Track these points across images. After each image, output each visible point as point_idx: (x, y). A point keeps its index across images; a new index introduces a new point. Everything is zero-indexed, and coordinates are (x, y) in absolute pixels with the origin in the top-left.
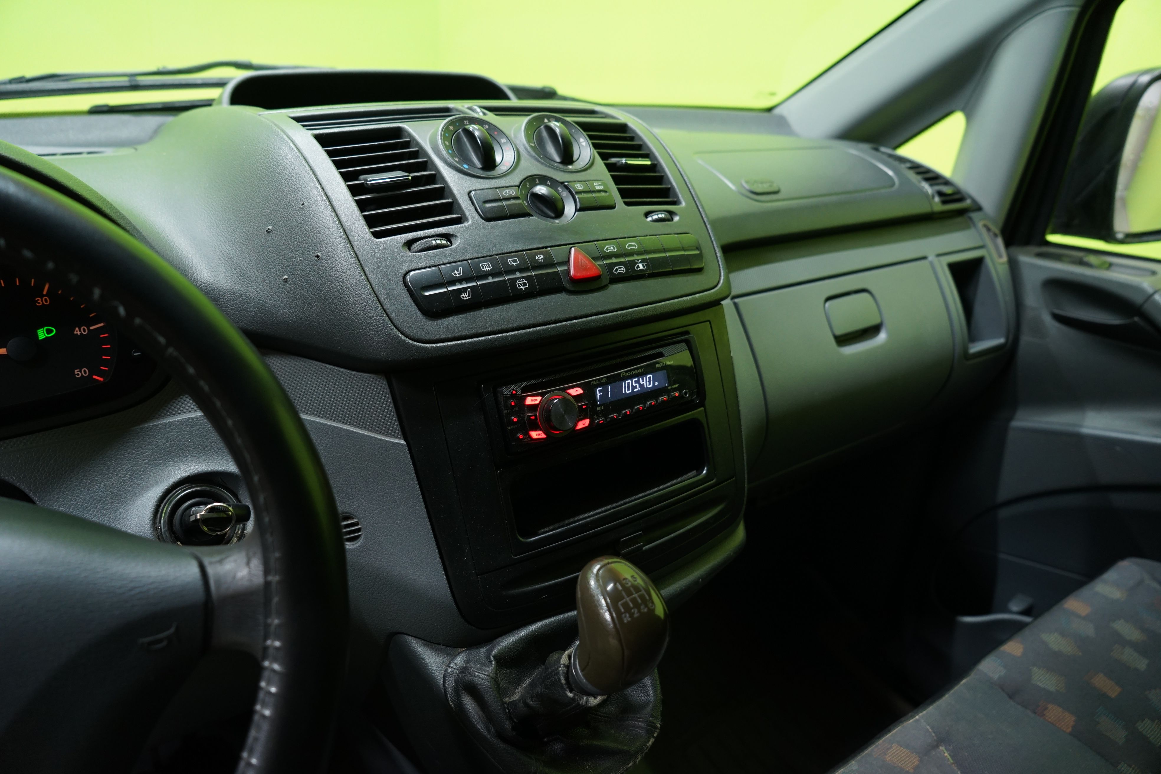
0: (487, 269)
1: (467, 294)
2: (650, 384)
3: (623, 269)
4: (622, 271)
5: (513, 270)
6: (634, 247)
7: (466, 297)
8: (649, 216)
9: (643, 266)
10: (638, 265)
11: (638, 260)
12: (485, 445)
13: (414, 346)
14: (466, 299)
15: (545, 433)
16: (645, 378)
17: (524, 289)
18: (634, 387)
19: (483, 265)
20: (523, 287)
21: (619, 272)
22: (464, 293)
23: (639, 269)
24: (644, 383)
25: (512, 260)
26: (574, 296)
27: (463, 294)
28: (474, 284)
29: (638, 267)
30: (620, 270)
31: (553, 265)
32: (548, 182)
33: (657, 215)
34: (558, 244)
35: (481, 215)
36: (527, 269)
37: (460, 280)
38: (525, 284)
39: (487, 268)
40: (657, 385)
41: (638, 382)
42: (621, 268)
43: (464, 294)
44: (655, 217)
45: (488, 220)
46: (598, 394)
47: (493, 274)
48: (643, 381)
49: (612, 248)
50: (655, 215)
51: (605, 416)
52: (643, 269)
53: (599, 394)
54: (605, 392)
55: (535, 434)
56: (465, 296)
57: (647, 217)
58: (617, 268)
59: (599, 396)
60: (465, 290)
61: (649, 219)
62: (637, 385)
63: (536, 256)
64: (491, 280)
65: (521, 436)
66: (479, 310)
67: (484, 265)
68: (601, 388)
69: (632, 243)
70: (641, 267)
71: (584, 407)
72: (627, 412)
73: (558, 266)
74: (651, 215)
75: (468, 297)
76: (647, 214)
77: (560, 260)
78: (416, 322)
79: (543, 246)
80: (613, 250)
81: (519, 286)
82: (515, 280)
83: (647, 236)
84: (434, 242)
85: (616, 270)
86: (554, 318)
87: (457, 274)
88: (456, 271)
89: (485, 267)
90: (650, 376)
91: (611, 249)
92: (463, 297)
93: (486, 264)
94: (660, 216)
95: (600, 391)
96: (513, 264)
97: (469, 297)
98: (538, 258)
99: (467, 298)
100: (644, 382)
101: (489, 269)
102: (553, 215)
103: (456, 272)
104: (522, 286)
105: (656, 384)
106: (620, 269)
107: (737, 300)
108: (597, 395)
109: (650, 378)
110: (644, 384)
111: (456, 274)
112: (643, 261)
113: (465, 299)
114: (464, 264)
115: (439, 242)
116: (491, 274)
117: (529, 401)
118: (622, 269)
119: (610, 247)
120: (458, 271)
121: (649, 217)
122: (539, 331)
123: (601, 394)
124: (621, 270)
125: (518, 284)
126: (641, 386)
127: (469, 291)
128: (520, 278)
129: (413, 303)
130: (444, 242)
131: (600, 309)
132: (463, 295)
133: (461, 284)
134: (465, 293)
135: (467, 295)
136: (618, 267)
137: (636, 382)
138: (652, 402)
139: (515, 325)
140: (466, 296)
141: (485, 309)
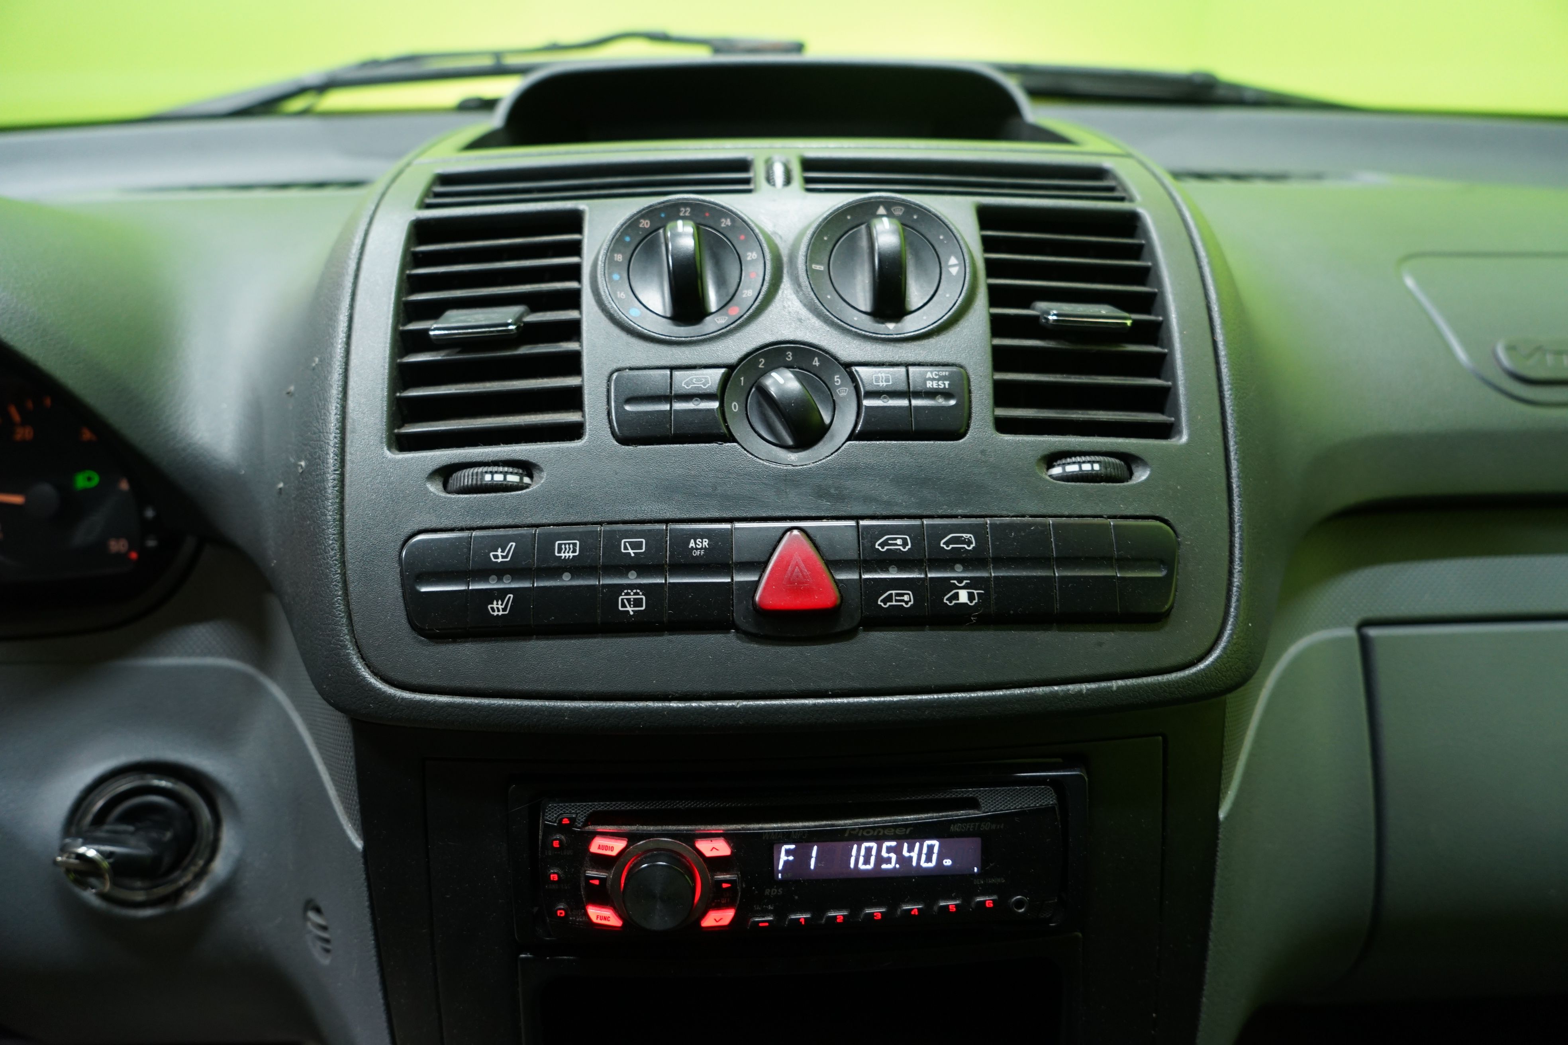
0: (567, 555)
1: (502, 605)
2: (929, 859)
3: (908, 598)
4: (903, 604)
5: (623, 566)
6: (965, 546)
7: (499, 611)
8: (1059, 462)
9: (971, 597)
10: (957, 594)
11: (960, 580)
12: (500, 901)
13: (371, 691)
14: (498, 615)
15: (620, 916)
16: (917, 845)
17: (632, 613)
18: (880, 860)
19: (562, 544)
20: (630, 609)
21: (894, 603)
22: (497, 602)
23: (954, 602)
24: (912, 854)
25: (630, 543)
26: (756, 646)
27: (495, 602)
28: (527, 584)
29: (956, 596)
30: (897, 601)
31: (726, 568)
32: (816, 359)
33: (1080, 463)
34: (764, 515)
35: (615, 430)
36: (657, 569)
37: (500, 571)
38: (637, 603)
39: (568, 552)
40: (947, 867)
41: (897, 850)
42: (902, 595)
43: (497, 604)
44: (1072, 468)
45: (624, 441)
46: (783, 858)
47: (575, 567)
48: (911, 850)
49: (899, 542)
50: (1074, 463)
51: (781, 913)
52: (967, 603)
53: (786, 858)
54: (802, 856)
55: (595, 913)
56: (498, 608)
57: (1050, 466)
58: (891, 594)
59: (786, 862)
60: (500, 594)
61: (1057, 471)
62: (893, 856)
63: (692, 541)
64: (566, 580)
65: (563, 912)
66: (524, 640)
67: (565, 544)
68: (792, 847)
69: (964, 535)
70: (963, 596)
71: (725, 885)
72: (836, 916)
73: (736, 570)
74: (1064, 461)
75: (503, 611)
76: (1051, 459)
77: (746, 557)
78: (392, 642)
79: (724, 515)
80: (901, 548)
81: (624, 606)
82: (620, 588)
83: (1023, 516)
84: (488, 477)
85: (889, 598)
86: (687, 688)
87: (499, 556)
88: (500, 550)
89: (566, 549)
90: (936, 843)
91: (896, 545)
92: (493, 609)
93: (569, 544)
94: (1086, 467)
95: (788, 852)
96: (631, 551)
97: (506, 611)
98: (694, 545)
99: (501, 613)
100: (914, 855)
101: (571, 555)
102: (790, 442)
103: (499, 553)
104: (630, 605)
105: (948, 862)
106: (897, 598)
107: (1373, 632)
108: (779, 859)
109: (931, 848)
110: (911, 858)
111: (496, 557)
112: (973, 584)
113: (495, 613)
114: (521, 535)
115: (499, 478)
116: (571, 568)
117: (598, 846)
118: (906, 598)
119: (895, 539)
120: (503, 551)
121: (1059, 465)
122: (638, 711)
123: (791, 858)
124: (903, 601)
125: (622, 600)
126: (904, 861)
127: (510, 597)
128: (631, 587)
129: (401, 600)
130: (513, 479)
131: (812, 686)
132: (495, 606)
133: (500, 579)
134: (500, 602)
135: (503, 607)
136: (894, 592)
137: (889, 850)
138: (913, 909)
139: (590, 688)
140: (500, 607)
141: (537, 639)
